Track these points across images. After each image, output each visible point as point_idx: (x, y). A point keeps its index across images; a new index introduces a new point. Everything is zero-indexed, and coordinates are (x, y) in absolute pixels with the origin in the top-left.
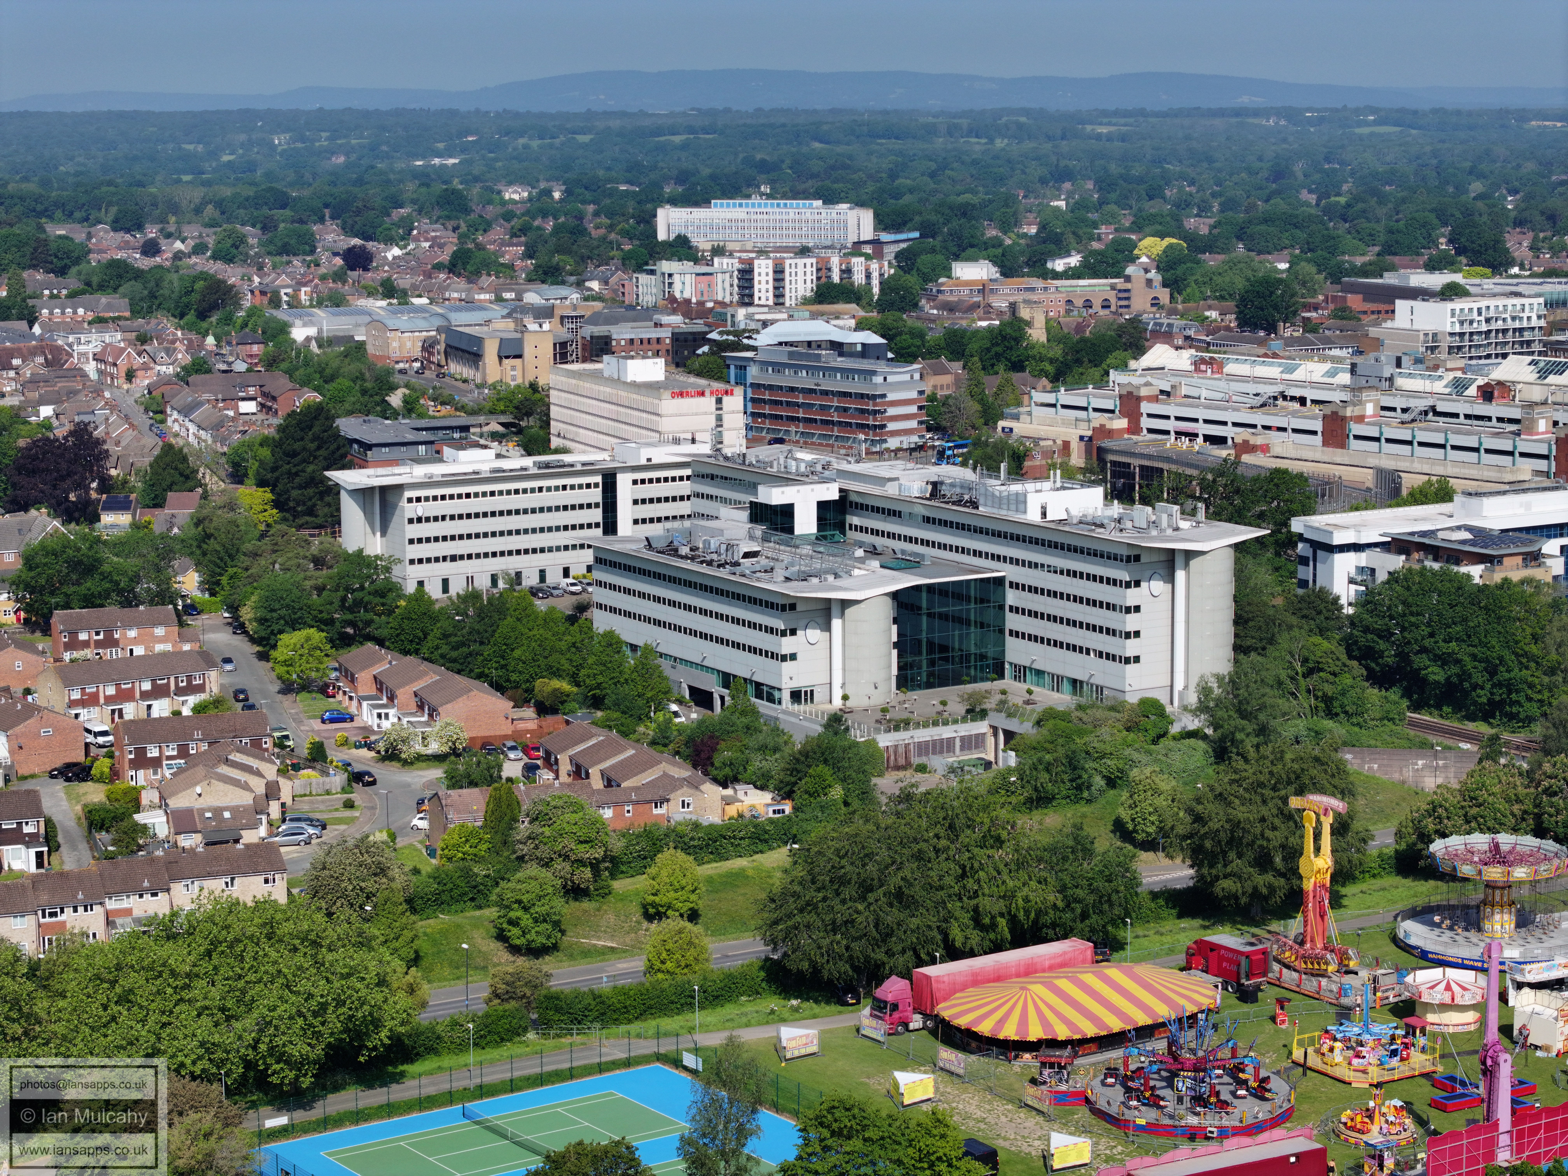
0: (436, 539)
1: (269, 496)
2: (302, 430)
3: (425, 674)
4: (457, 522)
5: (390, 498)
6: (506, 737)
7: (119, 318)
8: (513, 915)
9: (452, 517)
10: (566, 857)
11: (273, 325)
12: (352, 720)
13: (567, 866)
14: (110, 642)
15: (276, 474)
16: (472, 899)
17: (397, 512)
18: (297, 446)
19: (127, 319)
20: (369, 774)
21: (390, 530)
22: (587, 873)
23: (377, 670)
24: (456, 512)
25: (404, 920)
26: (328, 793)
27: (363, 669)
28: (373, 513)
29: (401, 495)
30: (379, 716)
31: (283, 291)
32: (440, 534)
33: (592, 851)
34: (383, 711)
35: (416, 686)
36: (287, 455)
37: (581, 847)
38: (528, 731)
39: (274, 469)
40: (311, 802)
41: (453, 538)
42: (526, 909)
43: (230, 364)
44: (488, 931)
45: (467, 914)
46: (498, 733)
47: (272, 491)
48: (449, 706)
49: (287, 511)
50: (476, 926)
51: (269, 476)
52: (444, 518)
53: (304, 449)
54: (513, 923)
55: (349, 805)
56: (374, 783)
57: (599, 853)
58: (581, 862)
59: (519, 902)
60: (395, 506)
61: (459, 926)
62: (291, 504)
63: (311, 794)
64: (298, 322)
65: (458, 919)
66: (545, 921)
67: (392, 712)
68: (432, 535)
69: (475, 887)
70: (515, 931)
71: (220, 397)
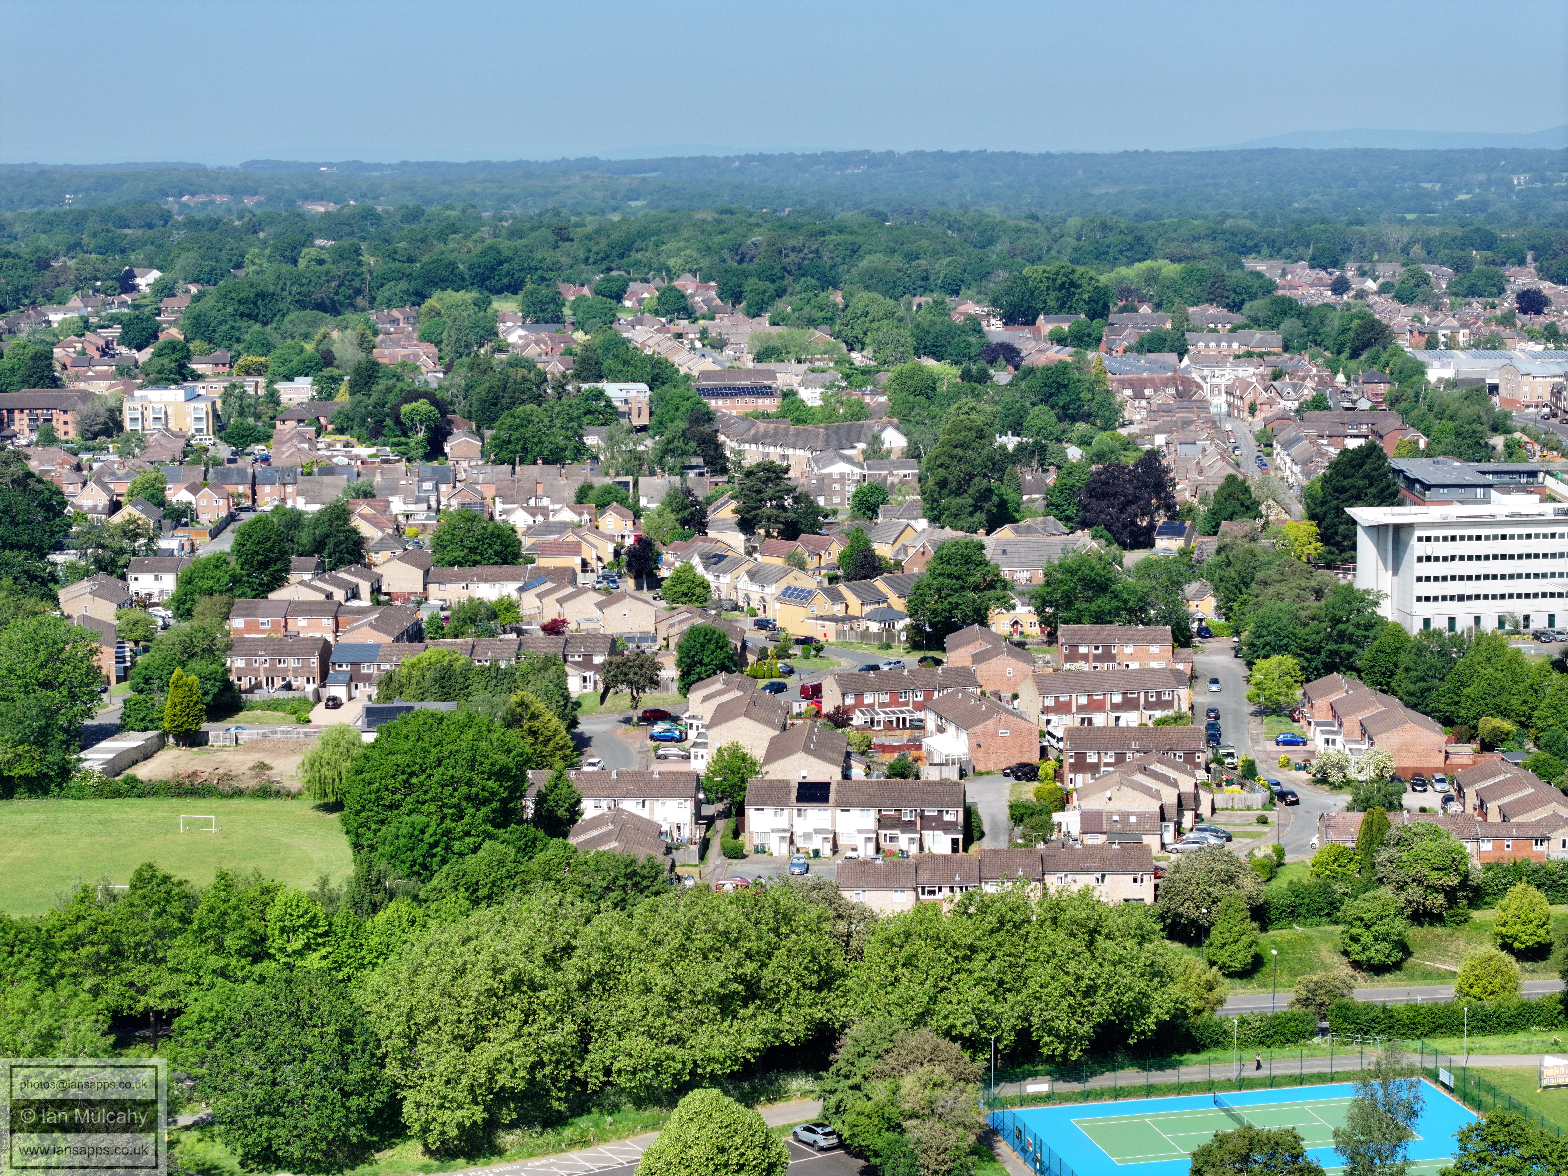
0: (1445, 578)
1: (1315, 529)
2: (1353, 467)
3: (1373, 704)
4: (1466, 563)
5: (1403, 536)
6: (1438, 770)
7: (1269, 354)
8: (1354, 931)
9: (1462, 558)
10: (1420, 883)
11: (1410, 365)
12: (1305, 744)
13: (1420, 891)
14: (1108, 657)
15: (1325, 509)
16: (1329, 915)
17: (1409, 550)
18: (1346, 483)
19: (1275, 354)
20: (1293, 794)
21: (1402, 568)
22: (1440, 899)
23: (1334, 697)
24: (1466, 553)
25: (1244, 926)
26: (1249, 808)
27: (1321, 696)
28: (1386, 550)
29: (1412, 534)
30: (1327, 741)
31: (1441, 332)
32: (1449, 574)
33: (1445, 878)
34: (1331, 737)
35: (1362, 715)
36: (1336, 490)
37: (1435, 874)
38: (1461, 766)
39: (1324, 503)
40: (1231, 816)
41: (1461, 578)
42: (1368, 927)
43: (1354, 401)
44: (1336, 945)
45: (1322, 928)
46: (1431, 765)
47: (1318, 526)
48: (1384, 736)
49: (1334, 545)
50: (1325, 940)
51: (1318, 510)
52: (1453, 558)
53: (1354, 486)
54: (1355, 939)
55: (1263, 821)
56: (1296, 803)
57: (1455, 881)
58: (1434, 889)
59: (1361, 919)
60: (1406, 545)
61: (1308, 938)
62: (1338, 538)
63: (1232, 809)
64: (1436, 363)
65: (1311, 932)
66: (1385, 940)
67: (1339, 739)
68: (1441, 574)
69: (1331, 903)
70: (1357, 947)
71: (1327, 433)
